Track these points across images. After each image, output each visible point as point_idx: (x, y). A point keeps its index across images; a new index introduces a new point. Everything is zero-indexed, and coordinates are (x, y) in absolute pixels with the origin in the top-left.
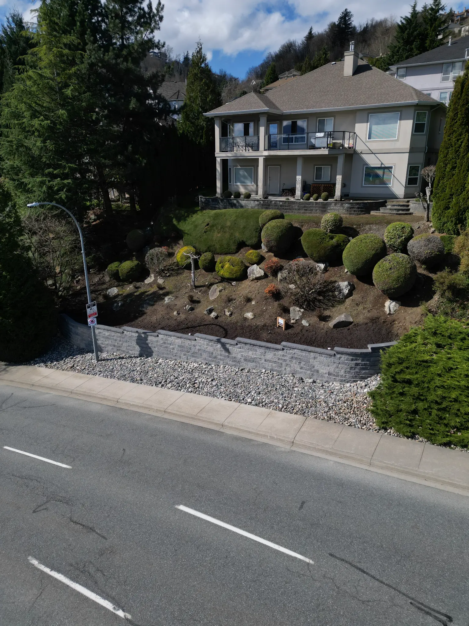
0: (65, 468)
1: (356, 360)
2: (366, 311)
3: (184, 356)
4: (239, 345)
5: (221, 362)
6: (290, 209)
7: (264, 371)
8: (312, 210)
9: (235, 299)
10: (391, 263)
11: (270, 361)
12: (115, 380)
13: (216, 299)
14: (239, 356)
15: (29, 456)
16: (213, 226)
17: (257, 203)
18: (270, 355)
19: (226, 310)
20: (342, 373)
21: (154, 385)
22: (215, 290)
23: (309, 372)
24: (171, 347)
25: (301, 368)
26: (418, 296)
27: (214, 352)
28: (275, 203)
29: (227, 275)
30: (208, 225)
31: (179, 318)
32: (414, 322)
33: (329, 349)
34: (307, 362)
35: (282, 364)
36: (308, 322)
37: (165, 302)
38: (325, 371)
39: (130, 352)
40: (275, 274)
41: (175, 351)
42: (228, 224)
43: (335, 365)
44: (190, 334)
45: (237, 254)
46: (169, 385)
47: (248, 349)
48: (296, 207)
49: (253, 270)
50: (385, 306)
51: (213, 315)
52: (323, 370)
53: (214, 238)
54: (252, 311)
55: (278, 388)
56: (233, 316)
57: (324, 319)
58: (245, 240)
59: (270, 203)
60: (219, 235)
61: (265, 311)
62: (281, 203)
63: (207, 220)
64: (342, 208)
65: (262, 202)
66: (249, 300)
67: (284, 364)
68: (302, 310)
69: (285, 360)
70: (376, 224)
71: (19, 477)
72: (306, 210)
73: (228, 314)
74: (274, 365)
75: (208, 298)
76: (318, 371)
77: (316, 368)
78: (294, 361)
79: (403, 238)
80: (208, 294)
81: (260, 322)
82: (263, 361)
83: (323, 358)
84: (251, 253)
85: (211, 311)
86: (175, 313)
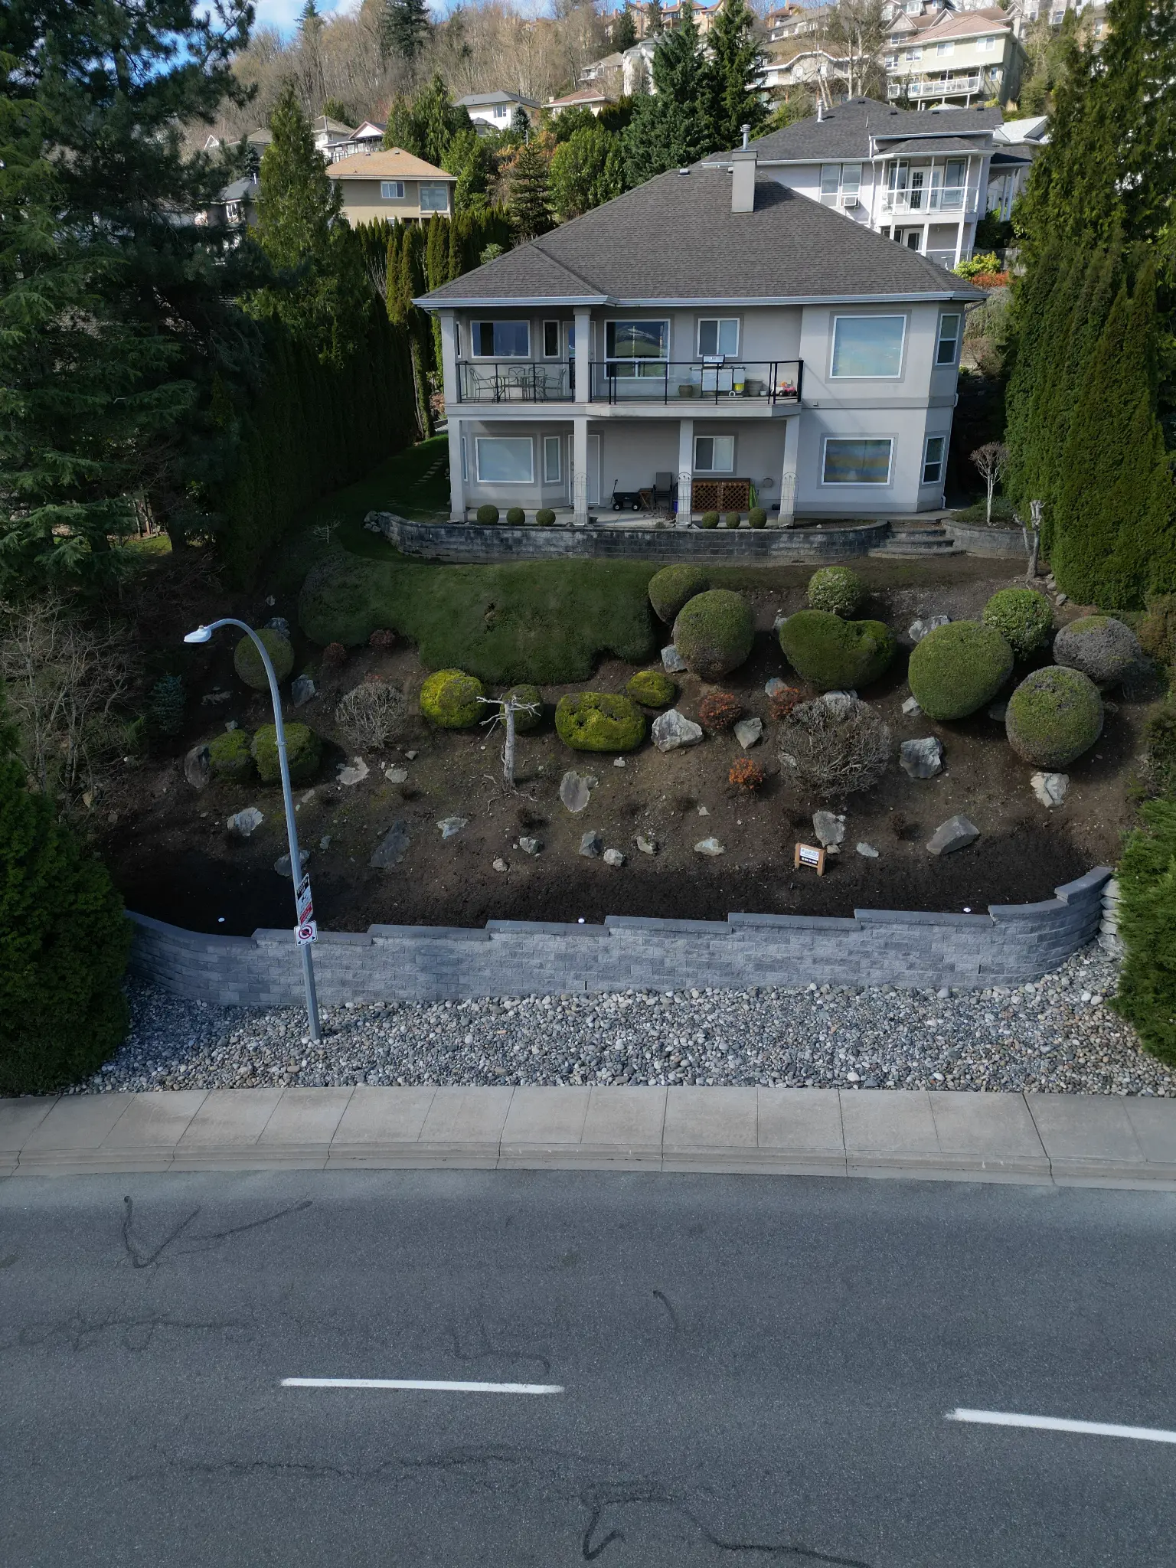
0: (539, 1396)
1: (1039, 928)
2: (996, 804)
3: (576, 982)
4: (738, 934)
5: (689, 982)
6: (674, 552)
7: (813, 987)
8: (732, 552)
9: (645, 806)
10: (1059, 693)
11: (828, 961)
12: (428, 1089)
13: (586, 809)
14: (739, 960)
15: (396, 1390)
16: (506, 611)
17: (579, 536)
18: (826, 947)
19: (640, 839)
20: (1011, 962)
21: (559, 1081)
22: (576, 785)
23: (930, 973)
24: (536, 961)
25: (911, 967)
26: (1100, 757)
27: (667, 961)
28: (631, 537)
29: (598, 742)
30: (492, 607)
31: (513, 877)
32: (1116, 819)
33: (967, 910)
34: (925, 951)
35: (858, 963)
36: (872, 845)
37: (445, 835)
38: (969, 966)
39: (401, 992)
40: (729, 730)
41: (548, 971)
42: (553, 603)
43: (995, 950)
44: (581, 920)
45: (593, 682)
46: (604, 1074)
47: (766, 940)
48: (689, 546)
49: (669, 725)
50: (1032, 788)
51: (611, 856)
52: (967, 964)
53: (520, 644)
54: (715, 836)
55: (888, 1028)
56: (664, 854)
57: (908, 832)
58: (612, 644)
59: (618, 536)
60: (532, 634)
61: (745, 830)
62: (648, 537)
63: (486, 595)
64: (807, 546)
65: (595, 535)
66: (688, 805)
67: (865, 963)
68: (842, 818)
69: (867, 955)
70: (923, 585)
71: (430, 1463)
72: (715, 552)
73: (649, 848)
74: (838, 969)
75: (562, 810)
76: (952, 967)
77: (948, 960)
78: (892, 953)
79: (1040, 626)
80: (558, 798)
81: (751, 860)
82: (808, 961)
83: (967, 937)
84: (647, 680)
85: (598, 846)
86: (498, 865)
